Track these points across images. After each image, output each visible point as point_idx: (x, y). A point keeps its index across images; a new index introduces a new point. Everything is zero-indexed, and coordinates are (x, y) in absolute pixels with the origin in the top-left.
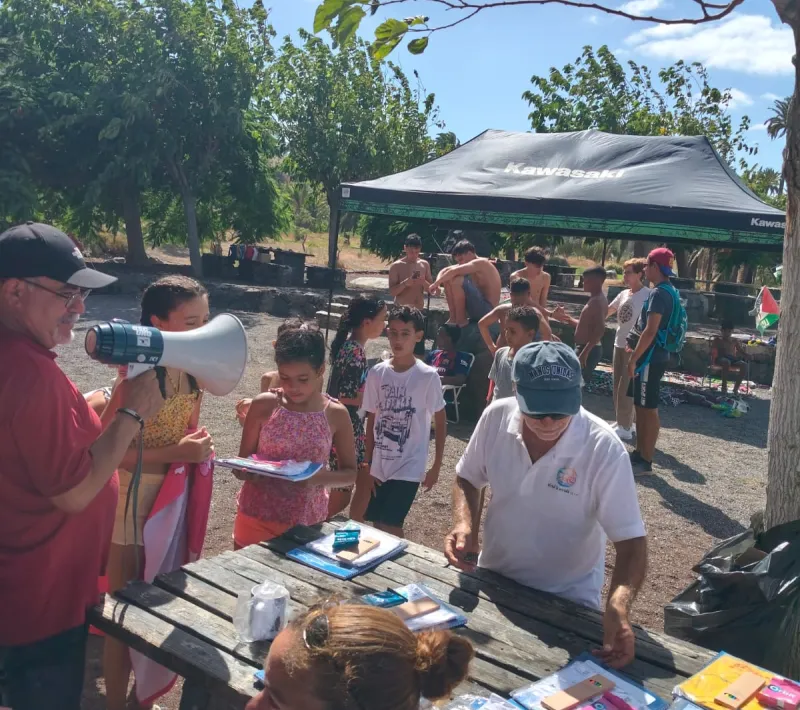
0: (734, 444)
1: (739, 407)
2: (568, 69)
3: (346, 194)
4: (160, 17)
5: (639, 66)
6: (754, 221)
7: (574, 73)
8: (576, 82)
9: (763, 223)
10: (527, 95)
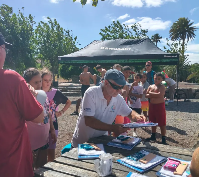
0: (170, 111)
1: (166, 103)
2: (109, 27)
3: (60, 59)
4: (4, 20)
5: (126, 25)
6: (165, 56)
7: (111, 28)
8: (111, 30)
9: (167, 57)
10: (100, 33)
